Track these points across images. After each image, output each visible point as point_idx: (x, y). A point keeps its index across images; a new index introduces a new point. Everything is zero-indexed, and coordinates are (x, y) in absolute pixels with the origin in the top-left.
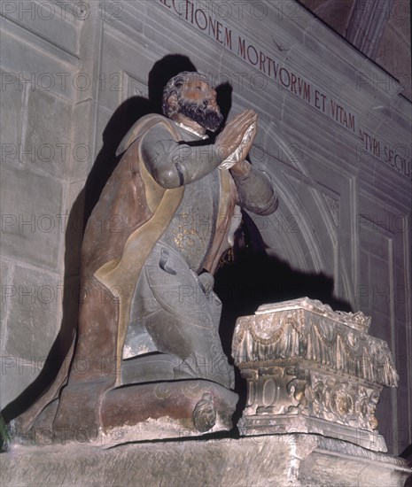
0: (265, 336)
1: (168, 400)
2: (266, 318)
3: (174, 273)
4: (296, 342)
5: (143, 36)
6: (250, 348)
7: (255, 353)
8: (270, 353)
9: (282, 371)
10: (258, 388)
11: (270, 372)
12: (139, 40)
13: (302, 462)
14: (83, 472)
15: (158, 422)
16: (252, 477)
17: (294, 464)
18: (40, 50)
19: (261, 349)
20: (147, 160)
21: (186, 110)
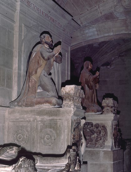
0: (67, 91)
1: (48, 101)
2: (67, 88)
3: (46, 77)
4: (73, 93)
5: (26, 15)
6: (64, 93)
7: (65, 94)
8: (68, 94)
9: (70, 97)
10: (65, 99)
11: (68, 97)
12: (26, 16)
13: (74, 112)
14: (31, 112)
15: (46, 104)
16: (65, 114)
17: (73, 112)
18: (9, 21)
19: (67, 93)
20: (42, 55)
21: (46, 43)
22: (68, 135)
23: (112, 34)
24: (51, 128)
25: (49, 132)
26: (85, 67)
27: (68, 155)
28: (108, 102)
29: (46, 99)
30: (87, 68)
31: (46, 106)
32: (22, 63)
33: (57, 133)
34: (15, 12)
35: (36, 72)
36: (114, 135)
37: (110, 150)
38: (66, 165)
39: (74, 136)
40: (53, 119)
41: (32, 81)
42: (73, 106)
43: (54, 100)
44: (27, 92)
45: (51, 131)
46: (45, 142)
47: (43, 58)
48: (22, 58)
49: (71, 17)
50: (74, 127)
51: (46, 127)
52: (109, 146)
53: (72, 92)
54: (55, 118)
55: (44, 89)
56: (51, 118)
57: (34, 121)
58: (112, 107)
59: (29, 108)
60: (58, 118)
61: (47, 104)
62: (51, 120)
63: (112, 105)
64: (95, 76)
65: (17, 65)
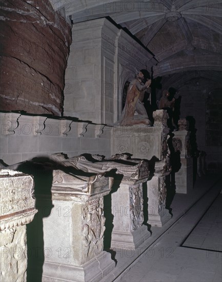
0: (157, 114)
1: (143, 121)
2: (157, 112)
3: (141, 104)
4: (162, 115)
5: (122, 57)
6: (155, 116)
9: (160, 118)
10: (156, 120)
11: (158, 119)
13: (163, 130)
14: (130, 130)
15: (141, 124)
16: (156, 131)
19: (157, 116)
20: (137, 87)
21: (140, 78)
22: (159, 146)
23: (182, 67)
24: (145, 141)
25: (144, 144)
26: (164, 95)
27: (165, 160)
28: (182, 121)
29: (141, 120)
30: (166, 95)
32: (120, 93)
33: (150, 145)
34: (114, 55)
35: (133, 101)
36: (187, 146)
37: (184, 158)
38: (164, 167)
39: (163, 147)
40: (147, 135)
41: (130, 107)
42: (162, 125)
43: (147, 121)
44: (126, 115)
45: (146, 144)
46: (141, 152)
47: (138, 89)
48: (120, 90)
49: (152, 56)
50: (163, 140)
51: (142, 141)
52: (184, 155)
55: (139, 113)
56: (145, 134)
57: (132, 136)
58: (186, 125)
60: (151, 134)
62: (145, 136)
64: (171, 102)
65: (116, 96)
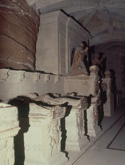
2: (92, 67)
3: (82, 62)
10: (91, 72)
11: (93, 71)
16: (92, 79)
17: (95, 78)
19: (92, 69)
21: (81, 46)
22: (93, 88)
23: (107, 40)
24: (85, 85)
26: (96, 57)
27: (97, 96)
28: (107, 72)
29: (83, 72)
30: (97, 57)
31: (83, 76)
33: (88, 87)
34: (66, 33)
35: (77, 60)
37: (109, 95)
38: (97, 100)
39: (96, 88)
40: (86, 81)
41: (76, 64)
42: (95, 75)
44: (73, 69)
45: (85, 86)
46: (83, 91)
47: (81, 54)
49: (89, 33)
50: (96, 84)
51: (83, 84)
52: (108, 93)
53: (95, 69)
54: (87, 80)
55: (81, 68)
57: (77, 82)
58: (109, 75)
59: (75, 77)
60: (89, 81)
61: (83, 74)
63: (109, 74)
64: (101, 60)
65: (67, 57)
